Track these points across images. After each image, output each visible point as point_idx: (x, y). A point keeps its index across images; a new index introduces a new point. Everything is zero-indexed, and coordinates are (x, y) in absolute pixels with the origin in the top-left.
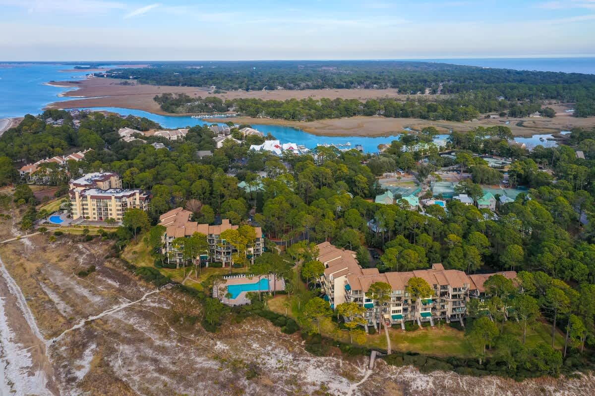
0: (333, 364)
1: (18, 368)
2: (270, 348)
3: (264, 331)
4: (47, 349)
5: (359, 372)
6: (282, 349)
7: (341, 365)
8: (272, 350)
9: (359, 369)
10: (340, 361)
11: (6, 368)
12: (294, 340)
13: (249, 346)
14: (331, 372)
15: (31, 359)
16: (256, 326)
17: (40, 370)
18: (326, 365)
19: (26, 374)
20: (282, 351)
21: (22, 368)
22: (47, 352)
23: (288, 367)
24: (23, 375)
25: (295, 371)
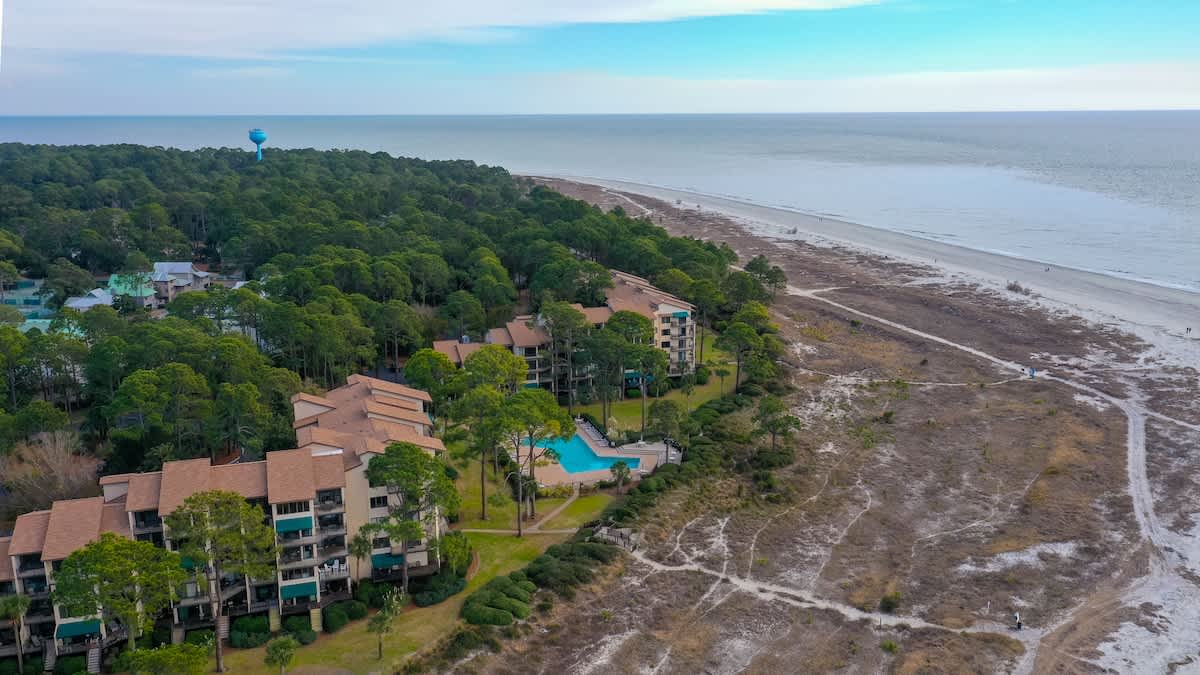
1: (1163, 638)
4: (1054, 627)
11: (1189, 660)
15: (1114, 635)
17: (1120, 603)
19: (1160, 613)
21: (1153, 630)
22: (1063, 623)
24: (1166, 615)
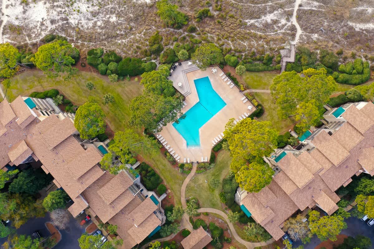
0: (34, 35)
2: (99, 23)
3: (120, 42)
5: (9, 38)
6: (88, 29)
7: (27, 38)
8: (96, 22)
9: (9, 41)
10: (29, 42)
12: (83, 45)
13: (119, 15)
14: (31, 26)
16: (132, 43)
18: (38, 30)
20: (86, 26)
23: (66, 8)
25: (57, 6)
